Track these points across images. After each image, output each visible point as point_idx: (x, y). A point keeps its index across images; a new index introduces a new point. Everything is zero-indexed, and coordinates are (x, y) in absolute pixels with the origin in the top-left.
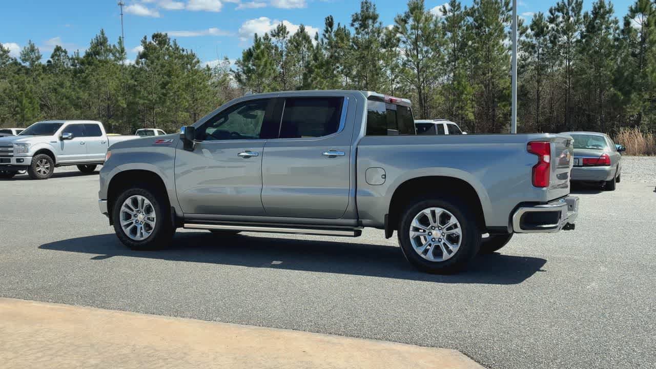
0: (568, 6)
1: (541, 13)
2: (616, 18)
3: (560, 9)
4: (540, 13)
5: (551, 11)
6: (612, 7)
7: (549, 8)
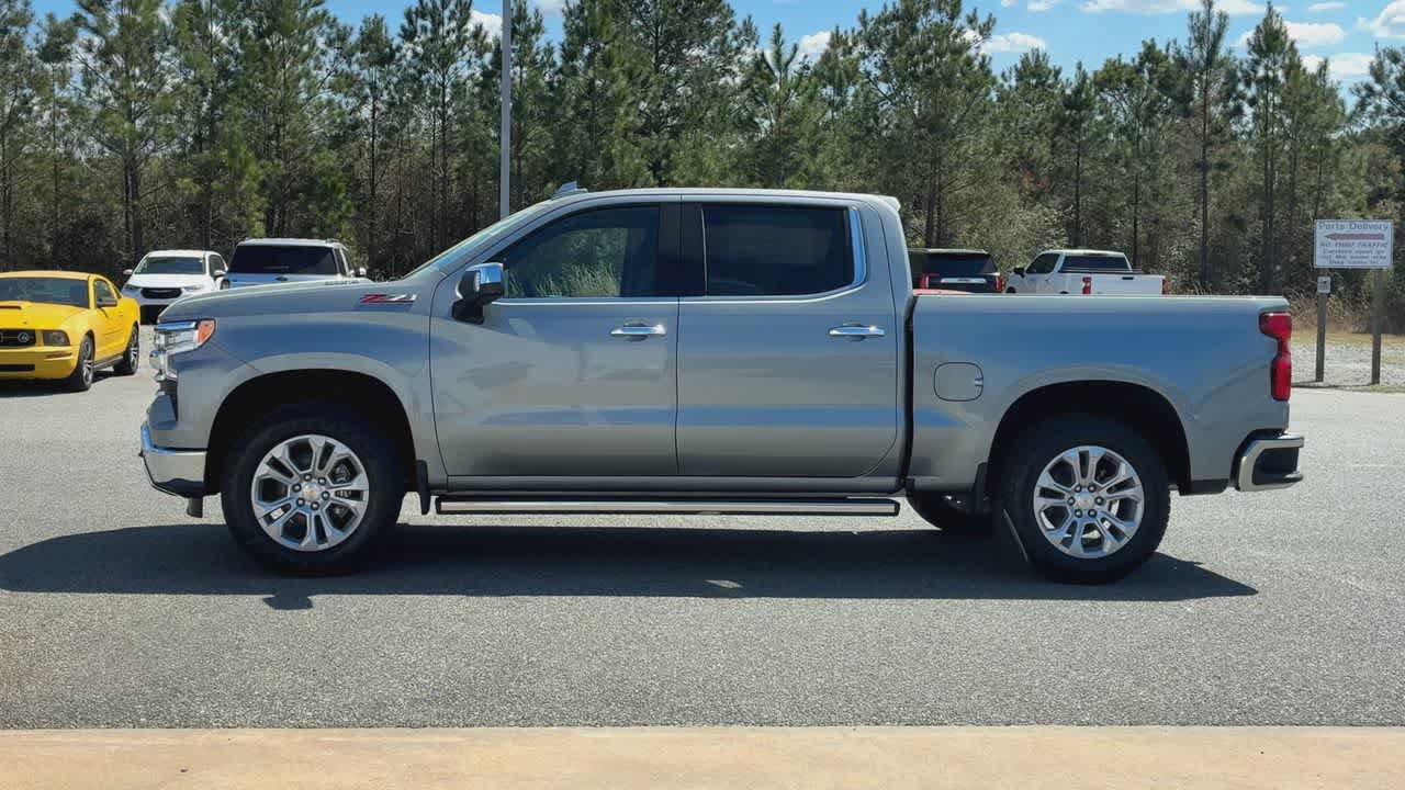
0: (441, 9)
1: (379, 17)
2: (548, 44)
3: (422, 13)
4: (376, 16)
5: (408, 16)
6: (541, 21)
7: (404, 9)
